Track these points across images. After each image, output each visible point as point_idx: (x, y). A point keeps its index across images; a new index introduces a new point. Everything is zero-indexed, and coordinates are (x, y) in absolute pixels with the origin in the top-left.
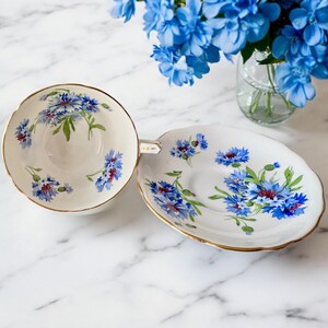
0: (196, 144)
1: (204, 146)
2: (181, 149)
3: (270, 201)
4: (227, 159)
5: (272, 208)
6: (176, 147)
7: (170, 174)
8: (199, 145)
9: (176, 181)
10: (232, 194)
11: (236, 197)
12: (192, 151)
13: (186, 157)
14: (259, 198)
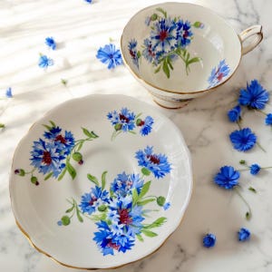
0: (142, 123)
1: (146, 131)
2: (122, 117)
3: (115, 222)
4: (148, 160)
5: (107, 228)
6: (119, 112)
7: (86, 131)
8: (142, 127)
9: (82, 141)
10: (107, 188)
11: (105, 194)
12: (130, 128)
13: (119, 128)
14: (115, 212)
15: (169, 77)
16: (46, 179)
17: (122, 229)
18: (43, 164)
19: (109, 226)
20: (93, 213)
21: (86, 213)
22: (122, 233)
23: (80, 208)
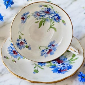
3: (57, 64)
14: (54, 61)
15: (39, 28)
16: (18, 60)
17: (62, 65)
18: (14, 55)
19: (56, 66)
20: (46, 65)
21: (43, 66)
22: (63, 66)
23: (39, 65)
